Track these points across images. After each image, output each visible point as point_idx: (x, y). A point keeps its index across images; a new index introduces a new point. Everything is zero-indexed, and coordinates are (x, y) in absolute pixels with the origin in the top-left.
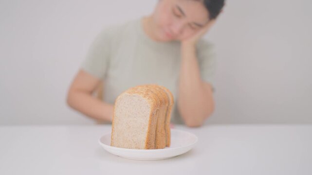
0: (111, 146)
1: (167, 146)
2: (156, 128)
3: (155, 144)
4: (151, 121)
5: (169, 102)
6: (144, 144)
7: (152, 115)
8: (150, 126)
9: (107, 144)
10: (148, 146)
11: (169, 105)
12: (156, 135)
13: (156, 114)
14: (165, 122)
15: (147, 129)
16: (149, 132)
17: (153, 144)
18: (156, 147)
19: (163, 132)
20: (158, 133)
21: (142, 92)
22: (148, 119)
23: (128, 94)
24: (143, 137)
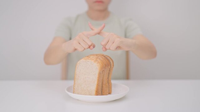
0: (73, 93)
1: (110, 93)
2: (102, 82)
3: (102, 92)
4: (99, 77)
5: (111, 65)
6: (94, 92)
7: (100, 74)
8: (98, 80)
9: (71, 92)
10: (97, 93)
11: (111, 67)
12: (102, 87)
13: (102, 73)
14: (108, 78)
15: (96, 83)
16: (98, 85)
17: (100, 92)
18: (102, 94)
19: (107, 84)
20: (103, 85)
21: (93, 59)
22: (97, 76)
23: (84, 60)
24: (94, 88)
